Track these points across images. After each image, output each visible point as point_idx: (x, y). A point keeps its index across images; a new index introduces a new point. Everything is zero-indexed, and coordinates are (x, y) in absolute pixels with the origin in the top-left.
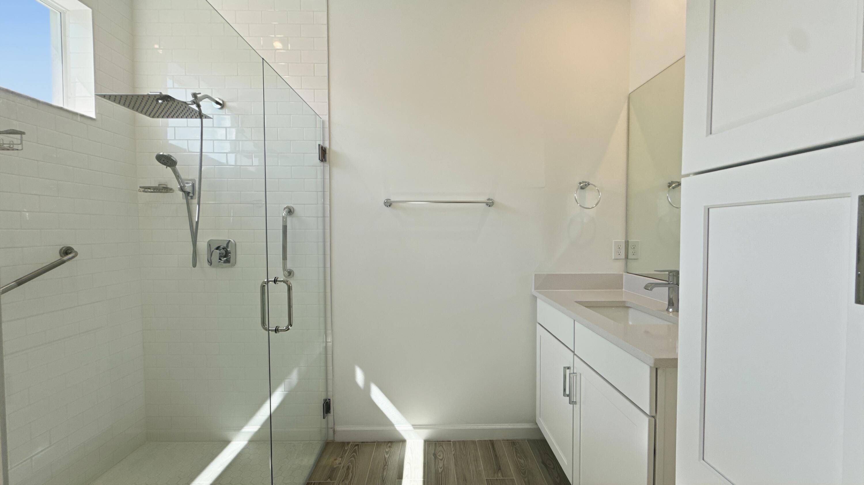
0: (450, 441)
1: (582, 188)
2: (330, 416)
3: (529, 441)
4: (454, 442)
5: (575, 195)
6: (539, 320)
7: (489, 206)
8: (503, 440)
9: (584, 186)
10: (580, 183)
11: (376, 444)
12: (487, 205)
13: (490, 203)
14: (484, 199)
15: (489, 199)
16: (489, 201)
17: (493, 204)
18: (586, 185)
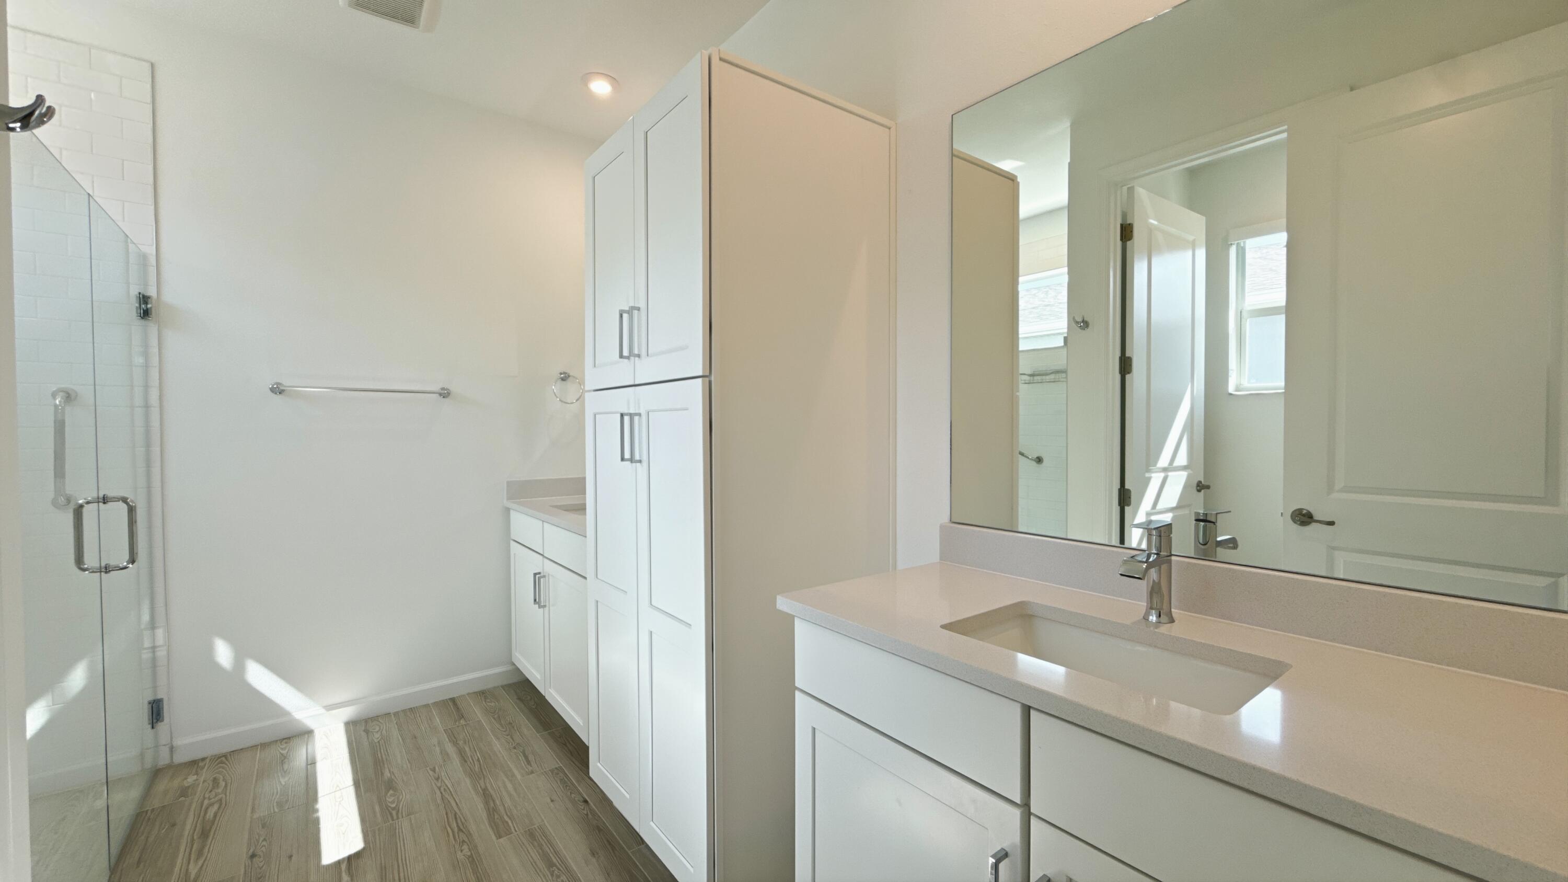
0: (390, 713)
1: (563, 379)
2: (162, 727)
3: (503, 687)
4: (396, 714)
5: (553, 387)
6: (513, 537)
7: (444, 397)
8: (468, 694)
9: (565, 377)
10: (561, 374)
11: (259, 747)
12: (440, 394)
13: (445, 394)
14: (436, 388)
15: (443, 389)
16: (442, 392)
17: (449, 396)
18: (566, 377)
